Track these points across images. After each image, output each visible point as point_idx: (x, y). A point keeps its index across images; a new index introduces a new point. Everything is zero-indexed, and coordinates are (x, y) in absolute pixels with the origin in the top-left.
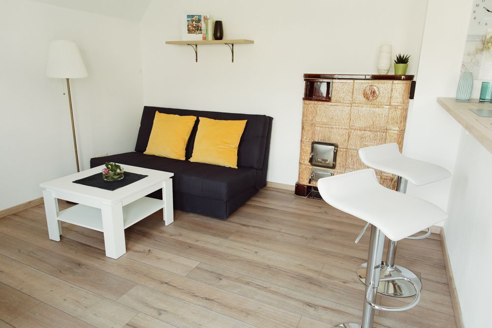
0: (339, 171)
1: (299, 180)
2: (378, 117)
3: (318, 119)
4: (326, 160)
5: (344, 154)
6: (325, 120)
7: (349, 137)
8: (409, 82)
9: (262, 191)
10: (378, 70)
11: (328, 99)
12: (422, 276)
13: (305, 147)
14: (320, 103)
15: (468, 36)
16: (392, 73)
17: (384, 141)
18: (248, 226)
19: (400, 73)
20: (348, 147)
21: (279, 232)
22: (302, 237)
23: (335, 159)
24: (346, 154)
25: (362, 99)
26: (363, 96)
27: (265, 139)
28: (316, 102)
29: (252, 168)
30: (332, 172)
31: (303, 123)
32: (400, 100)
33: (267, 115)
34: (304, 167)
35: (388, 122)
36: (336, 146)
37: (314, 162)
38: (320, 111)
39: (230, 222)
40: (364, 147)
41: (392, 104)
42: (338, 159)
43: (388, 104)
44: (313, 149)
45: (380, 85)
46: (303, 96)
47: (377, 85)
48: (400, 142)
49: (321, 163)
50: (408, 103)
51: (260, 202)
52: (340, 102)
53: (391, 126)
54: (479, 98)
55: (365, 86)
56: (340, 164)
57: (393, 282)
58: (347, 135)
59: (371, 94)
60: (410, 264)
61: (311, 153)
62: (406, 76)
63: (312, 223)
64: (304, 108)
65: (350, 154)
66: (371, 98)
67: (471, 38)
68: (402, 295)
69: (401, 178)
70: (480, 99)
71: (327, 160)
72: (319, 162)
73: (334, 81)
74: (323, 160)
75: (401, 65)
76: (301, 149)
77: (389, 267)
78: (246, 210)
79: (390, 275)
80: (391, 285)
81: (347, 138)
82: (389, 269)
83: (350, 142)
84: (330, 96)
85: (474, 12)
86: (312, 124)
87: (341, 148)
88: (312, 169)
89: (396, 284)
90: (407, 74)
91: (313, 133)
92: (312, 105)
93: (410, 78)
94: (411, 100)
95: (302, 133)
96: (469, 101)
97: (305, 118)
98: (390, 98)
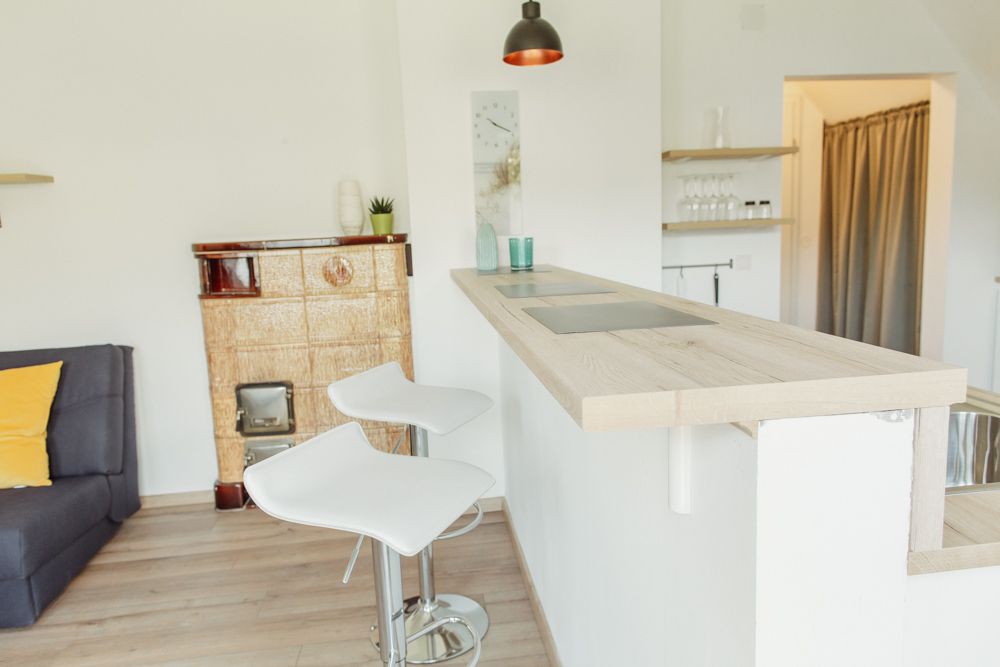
0: (304, 435)
1: (220, 475)
2: (359, 316)
3: (240, 336)
4: (272, 420)
5: (308, 399)
6: (255, 336)
7: (312, 362)
8: (401, 246)
9: (131, 522)
10: (343, 228)
11: (254, 291)
12: (487, 599)
13: (222, 398)
14: (239, 301)
15: (476, 164)
16: (369, 232)
17: (379, 359)
18: (100, 622)
19: (382, 232)
20: (315, 383)
21: (186, 608)
22: (245, 602)
23: (291, 414)
24: (312, 399)
25: (322, 284)
26: (323, 279)
27: (121, 400)
28: (229, 301)
29: (93, 474)
30: (291, 441)
31: (207, 349)
32: (392, 280)
33: (115, 343)
34: (225, 443)
35: (378, 323)
36: (289, 385)
37: (247, 429)
38: (242, 318)
39: (47, 626)
40: (344, 377)
41: (379, 288)
42: (299, 412)
43: (373, 288)
44: (240, 402)
45: (352, 255)
46: (199, 291)
47: (345, 255)
48: (408, 358)
49: (264, 426)
50: (407, 284)
51: (129, 551)
52: (281, 296)
53: (383, 331)
54: (509, 264)
55: (324, 259)
56: (302, 420)
57: (439, 630)
58: (307, 358)
59: (338, 273)
60: (462, 584)
61: (238, 410)
62: (394, 236)
63: (264, 563)
64: (204, 316)
65: (320, 396)
66: (339, 281)
67: (480, 168)
68: (460, 650)
69: (414, 427)
70: (512, 266)
71: (275, 419)
72: (257, 426)
73: (261, 253)
74: (266, 420)
75: (382, 217)
76: (215, 406)
77: (427, 605)
78: (87, 582)
79: (433, 620)
80: (438, 639)
81: (309, 365)
82: (428, 608)
83: (316, 372)
84: (257, 285)
85: (476, 126)
86: (229, 348)
87: (300, 388)
88: (245, 444)
89: (446, 632)
90: (395, 232)
91: (235, 367)
92: (221, 308)
93: (401, 239)
94: (409, 278)
95: (210, 371)
96: (498, 271)
97: (211, 338)
98: (375, 277)
